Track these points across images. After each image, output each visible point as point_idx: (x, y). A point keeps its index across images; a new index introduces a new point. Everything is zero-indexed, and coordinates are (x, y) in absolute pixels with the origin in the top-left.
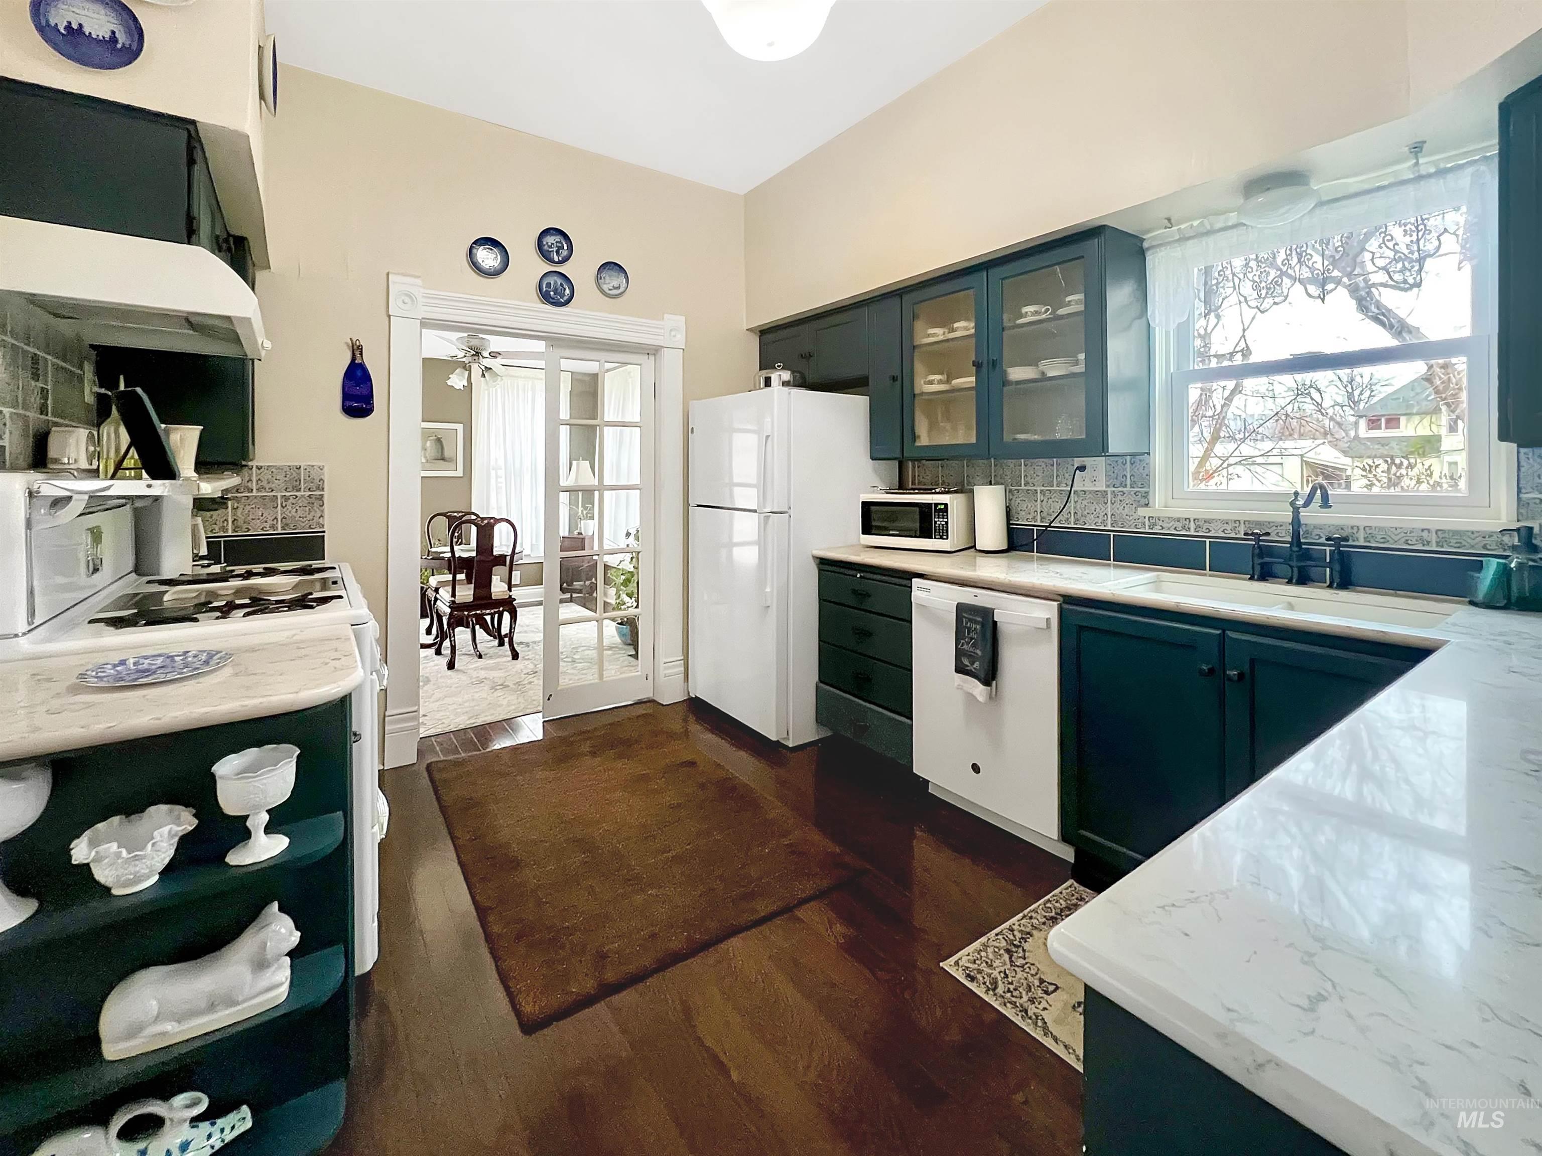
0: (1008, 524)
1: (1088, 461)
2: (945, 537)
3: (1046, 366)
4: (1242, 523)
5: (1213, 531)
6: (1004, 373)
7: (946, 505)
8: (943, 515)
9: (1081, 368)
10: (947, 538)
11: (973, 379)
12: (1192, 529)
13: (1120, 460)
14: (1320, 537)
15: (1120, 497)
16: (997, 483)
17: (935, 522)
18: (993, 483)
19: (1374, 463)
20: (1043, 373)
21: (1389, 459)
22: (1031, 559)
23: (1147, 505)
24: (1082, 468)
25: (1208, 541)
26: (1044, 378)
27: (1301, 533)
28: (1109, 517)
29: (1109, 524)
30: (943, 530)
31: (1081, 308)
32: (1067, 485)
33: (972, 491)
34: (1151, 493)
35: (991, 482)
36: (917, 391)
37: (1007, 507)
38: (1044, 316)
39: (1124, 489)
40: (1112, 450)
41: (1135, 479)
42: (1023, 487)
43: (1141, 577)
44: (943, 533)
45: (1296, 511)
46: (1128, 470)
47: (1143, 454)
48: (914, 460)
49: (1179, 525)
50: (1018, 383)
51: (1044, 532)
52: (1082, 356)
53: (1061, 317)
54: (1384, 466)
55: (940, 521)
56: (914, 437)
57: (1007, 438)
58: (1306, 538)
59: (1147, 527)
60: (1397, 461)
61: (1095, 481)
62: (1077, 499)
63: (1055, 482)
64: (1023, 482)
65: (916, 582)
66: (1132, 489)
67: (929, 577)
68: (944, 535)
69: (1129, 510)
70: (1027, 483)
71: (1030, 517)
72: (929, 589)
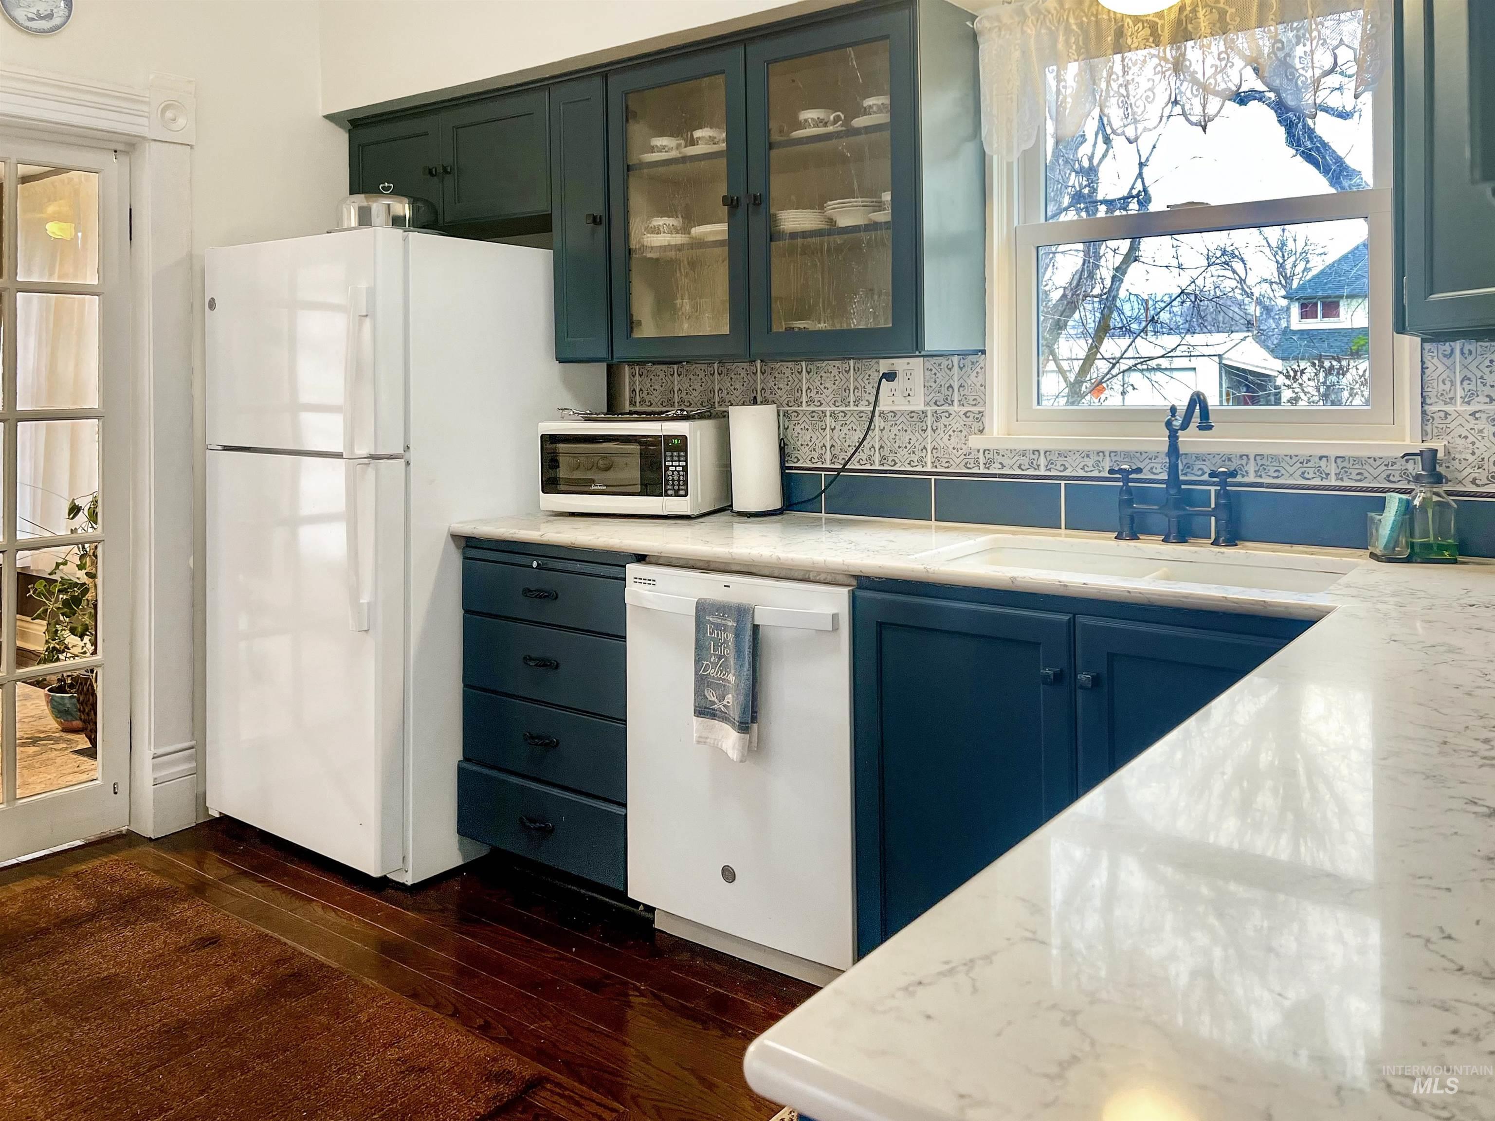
0: (783, 467)
1: (900, 365)
2: (682, 492)
3: (833, 207)
4: (1107, 454)
5: (1070, 469)
6: (771, 220)
7: (684, 438)
8: (679, 456)
9: (884, 216)
10: (686, 495)
11: (724, 227)
12: (1042, 468)
13: (945, 362)
14: (1204, 473)
15: (944, 420)
16: (765, 402)
17: (667, 468)
18: (759, 400)
19: (1299, 366)
20: (831, 221)
21: (1317, 362)
22: (816, 524)
23: (981, 431)
24: (890, 376)
25: (1063, 483)
26: (832, 229)
28: (929, 451)
29: (929, 464)
30: (679, 480)
31: (883, 118)
32: (869, 403)
33: (725, 415)
34: (986, 414)
35: (755, 398)
36: (633, 244)
37: (781, 440)
38: (831, 129)
39: (950, 408)
40: (931, 343)
41: (966, 392)
42: (804, 407)
43: (972, 542)
44: (679, 485)
45: (1173, 436)
46: (956, 378)
47: (975, 352)
48: (631, 364)
49: (1025, 461)
50: (794, 235)
51: (837, 476)
52: (887, 197)
53: (857, 132)
54: (1310, 371)
55: (673, 466)
56: (631, 324)
57: (779, 326)
58: (1185, 474)
59: (982, 466)
60: (1327, 364)
61: (909, 395)
62: (882, 425)
63: (852, 398)
64: (804, 399)
65: (633, 570)
66: (961, 408)
67: (653, 560)
68: (680, 489)
69: (957, 440)
70: (811, 401)
71: (815, 455)
72: (654, 581)
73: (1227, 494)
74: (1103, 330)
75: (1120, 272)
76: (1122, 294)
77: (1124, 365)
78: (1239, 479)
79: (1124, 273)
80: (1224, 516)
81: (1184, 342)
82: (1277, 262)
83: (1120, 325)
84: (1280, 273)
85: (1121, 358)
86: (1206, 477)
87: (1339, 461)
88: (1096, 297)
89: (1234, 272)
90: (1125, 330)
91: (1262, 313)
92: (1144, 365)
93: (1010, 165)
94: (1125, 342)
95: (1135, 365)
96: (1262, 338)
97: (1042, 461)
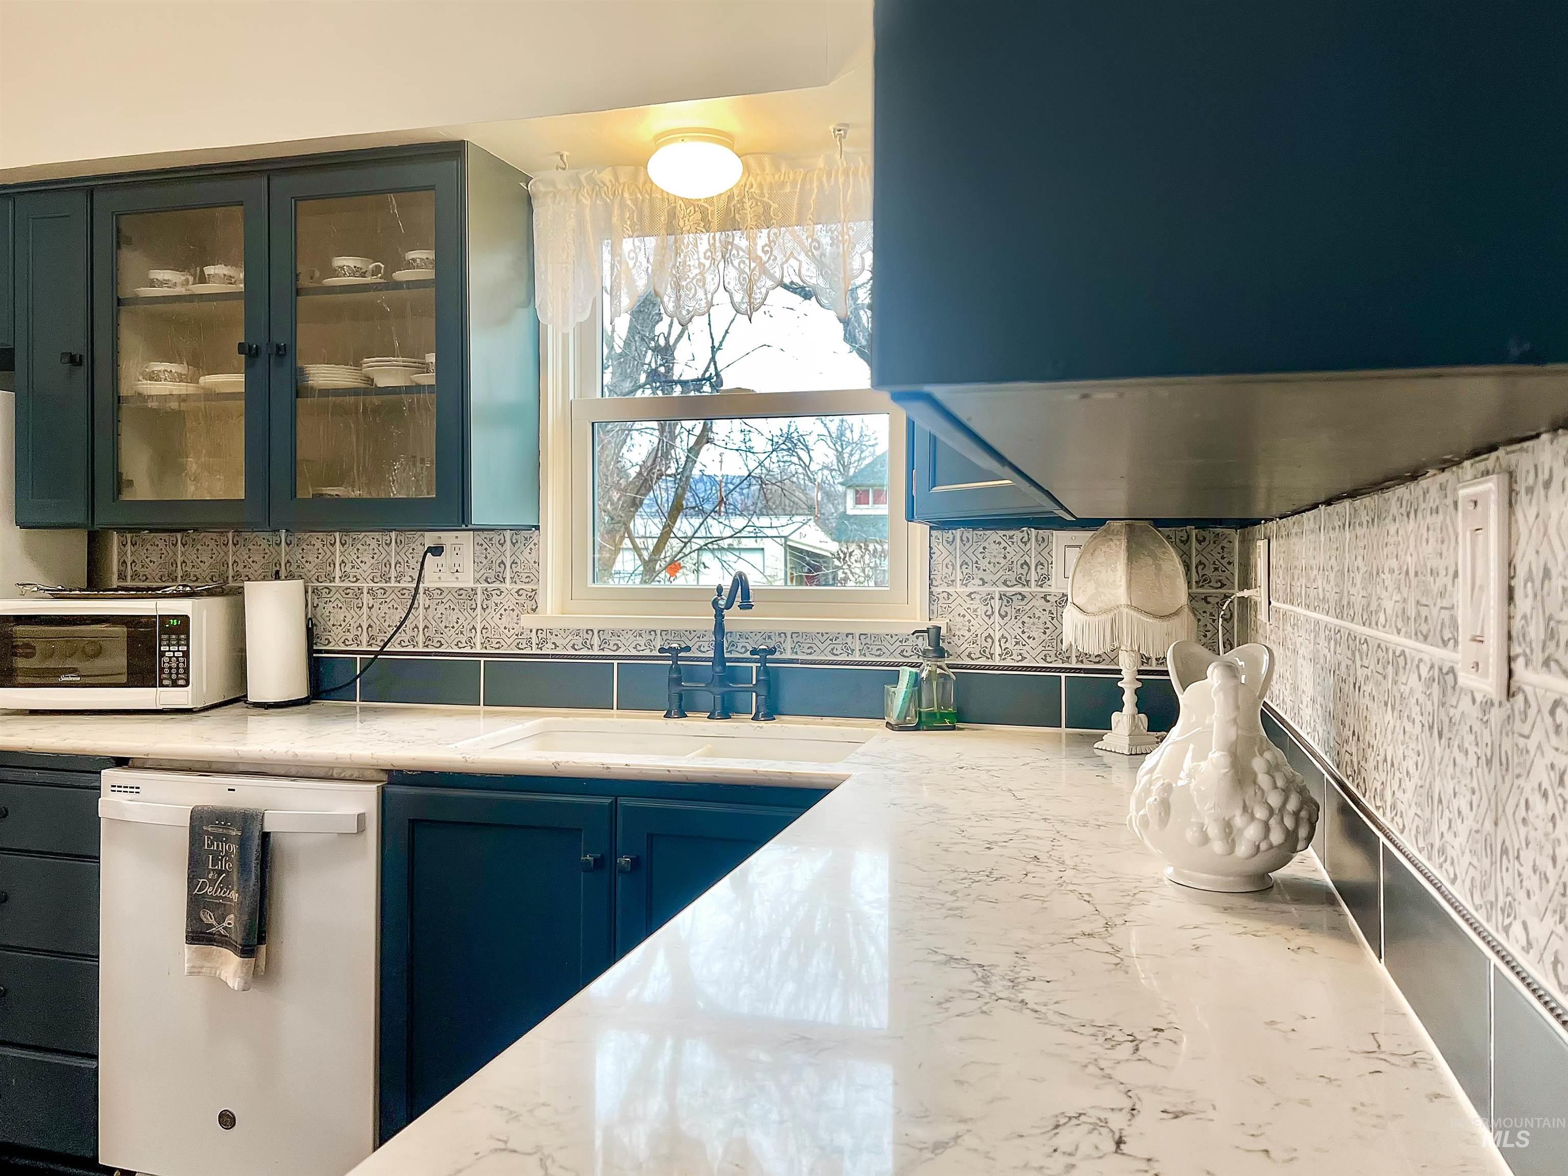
0: (310, 650)
1: (447, 538)
2: (181, 682)
3: (370, 364)
4: (658, 633)
5: (623, 648)
6: (298, 375)
7: (185, 619)
8: (179, 640)
9: (428, 379)
10: (187, 685)
11: (240, 378)
12: (596, 647)
13: (496, 537)
14: (747, 651)
15: (495, 599)
16: (290, 576)
17: (162, 654)
18: (283, 573)
19: (847, 548)
20: (370, 380)
21: (862, 545)
22: (350, 713)
23: (534, 610)
24: (437, 550)
25: (616, 662)
26: (370, 389)
27: (725, 645)
28: (479, 631)
29: (478, 645)
30: (178, 668)
31: (429, 273)
32: (413, 579)
33: (240, 592)
34: (540, 592)
35: (277, 572)
36: (124, 391)
37: (308, 620)
38: (369, 279)
39: (501, 586)
40: (478, 516)
41: (518, 569)
42: (338, 583)
43: (520, 727)
44: (177, 674)
45: (719, 615)
46: (508, 554)
47: (529, 528)
48: (121, 530)
49: (579, 641)
50: (325, 392)
51: (373, 660)
52: (431, 358)
53: (399, 285)
54: (857, 553)
55: (170, 651)
56: (119, 483)
57: (306, 492)
58: (730, 652)
59: (534, 645)
60: (871, 547)
61: (457, 571)
62: (427, 603)
63: (393, 574)
64: (338, 574)
65: (109, 776)
66: (514, 585)
67: (138, 764)
68: (180, 678)
69: (509, 619)
70: (344, 577)
71: (350, 636)
72: (138, 788)
73: (767, 671)
74: (676, 510)
75: (694, 451)
76: (696, 473)
77: (697, 543)
78: (777, 656)
79: (697, 454)
80: (763, 691)
81: (750, 524)
82: (837, 450)
83: (694, 504)
84: (839, 461)
85: (693, 537)
86: (748, 655)
87: (862, 637)
88: (670, 476)
89: (800, 458)
90: (699, 511)
91: (822, 498)
92: (713, 545)
93: (565, 336)
94: (696, 521)
95: (706, 545)
96: (822, 523)
97: (596, 641)
